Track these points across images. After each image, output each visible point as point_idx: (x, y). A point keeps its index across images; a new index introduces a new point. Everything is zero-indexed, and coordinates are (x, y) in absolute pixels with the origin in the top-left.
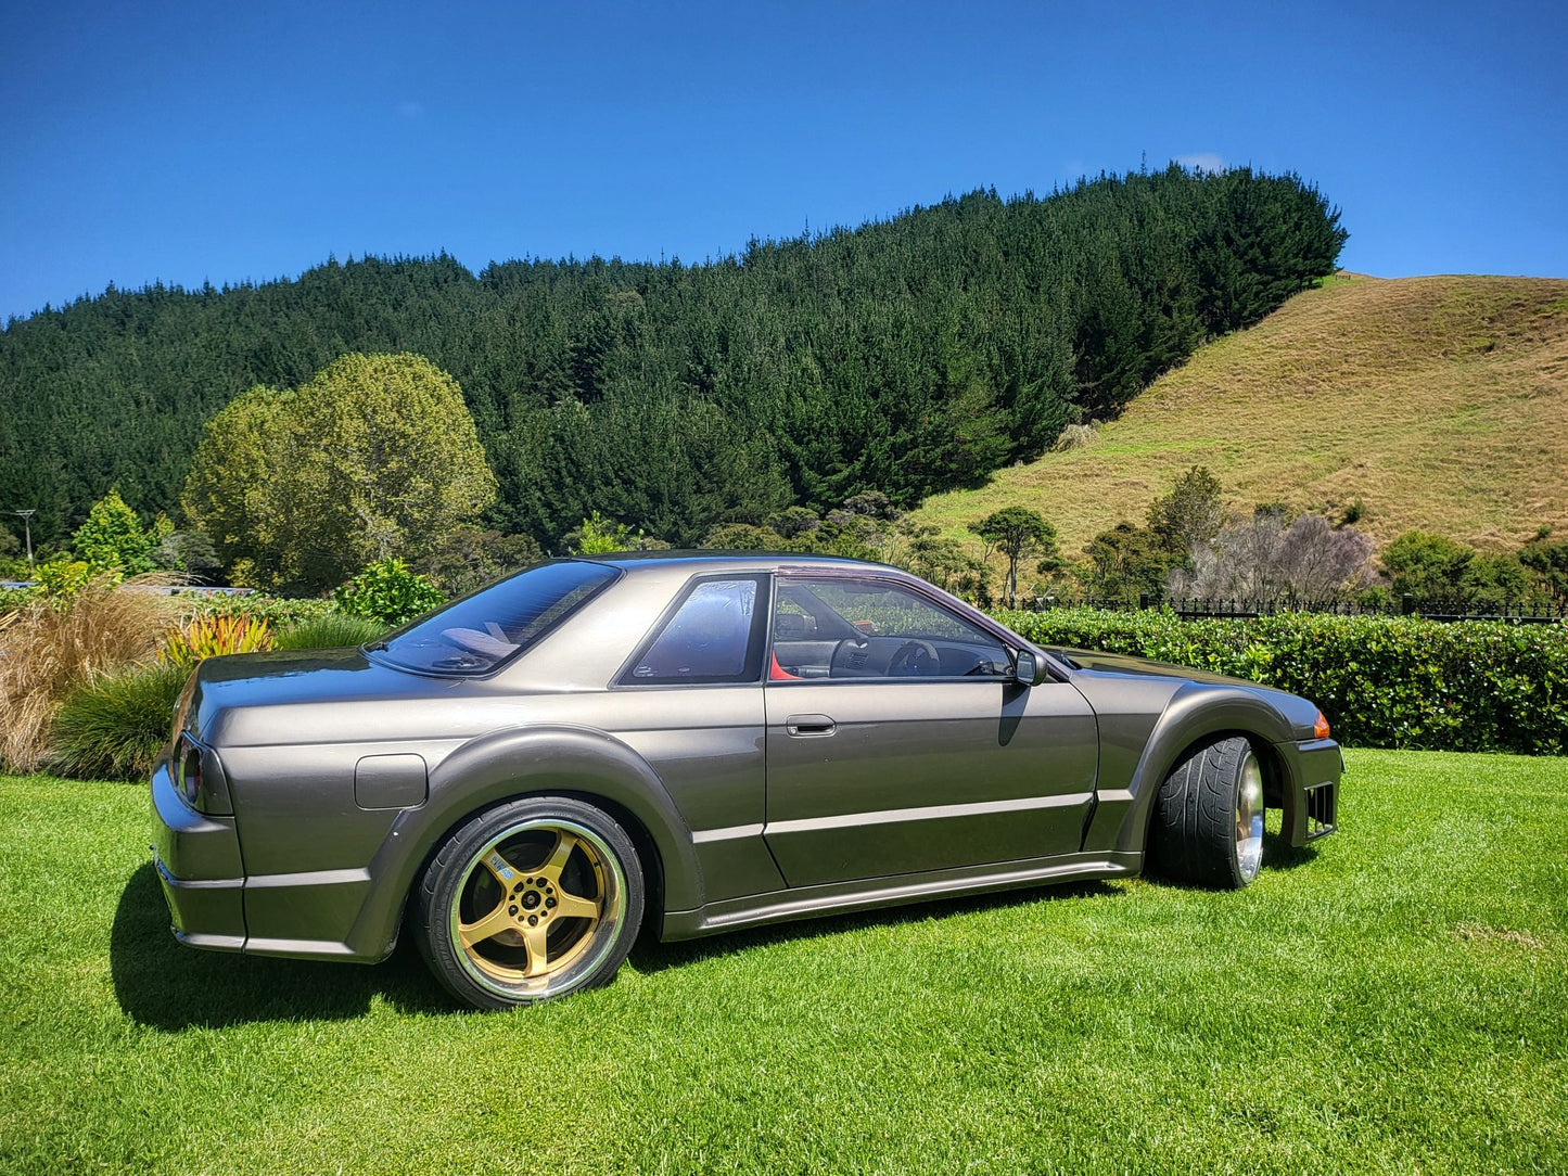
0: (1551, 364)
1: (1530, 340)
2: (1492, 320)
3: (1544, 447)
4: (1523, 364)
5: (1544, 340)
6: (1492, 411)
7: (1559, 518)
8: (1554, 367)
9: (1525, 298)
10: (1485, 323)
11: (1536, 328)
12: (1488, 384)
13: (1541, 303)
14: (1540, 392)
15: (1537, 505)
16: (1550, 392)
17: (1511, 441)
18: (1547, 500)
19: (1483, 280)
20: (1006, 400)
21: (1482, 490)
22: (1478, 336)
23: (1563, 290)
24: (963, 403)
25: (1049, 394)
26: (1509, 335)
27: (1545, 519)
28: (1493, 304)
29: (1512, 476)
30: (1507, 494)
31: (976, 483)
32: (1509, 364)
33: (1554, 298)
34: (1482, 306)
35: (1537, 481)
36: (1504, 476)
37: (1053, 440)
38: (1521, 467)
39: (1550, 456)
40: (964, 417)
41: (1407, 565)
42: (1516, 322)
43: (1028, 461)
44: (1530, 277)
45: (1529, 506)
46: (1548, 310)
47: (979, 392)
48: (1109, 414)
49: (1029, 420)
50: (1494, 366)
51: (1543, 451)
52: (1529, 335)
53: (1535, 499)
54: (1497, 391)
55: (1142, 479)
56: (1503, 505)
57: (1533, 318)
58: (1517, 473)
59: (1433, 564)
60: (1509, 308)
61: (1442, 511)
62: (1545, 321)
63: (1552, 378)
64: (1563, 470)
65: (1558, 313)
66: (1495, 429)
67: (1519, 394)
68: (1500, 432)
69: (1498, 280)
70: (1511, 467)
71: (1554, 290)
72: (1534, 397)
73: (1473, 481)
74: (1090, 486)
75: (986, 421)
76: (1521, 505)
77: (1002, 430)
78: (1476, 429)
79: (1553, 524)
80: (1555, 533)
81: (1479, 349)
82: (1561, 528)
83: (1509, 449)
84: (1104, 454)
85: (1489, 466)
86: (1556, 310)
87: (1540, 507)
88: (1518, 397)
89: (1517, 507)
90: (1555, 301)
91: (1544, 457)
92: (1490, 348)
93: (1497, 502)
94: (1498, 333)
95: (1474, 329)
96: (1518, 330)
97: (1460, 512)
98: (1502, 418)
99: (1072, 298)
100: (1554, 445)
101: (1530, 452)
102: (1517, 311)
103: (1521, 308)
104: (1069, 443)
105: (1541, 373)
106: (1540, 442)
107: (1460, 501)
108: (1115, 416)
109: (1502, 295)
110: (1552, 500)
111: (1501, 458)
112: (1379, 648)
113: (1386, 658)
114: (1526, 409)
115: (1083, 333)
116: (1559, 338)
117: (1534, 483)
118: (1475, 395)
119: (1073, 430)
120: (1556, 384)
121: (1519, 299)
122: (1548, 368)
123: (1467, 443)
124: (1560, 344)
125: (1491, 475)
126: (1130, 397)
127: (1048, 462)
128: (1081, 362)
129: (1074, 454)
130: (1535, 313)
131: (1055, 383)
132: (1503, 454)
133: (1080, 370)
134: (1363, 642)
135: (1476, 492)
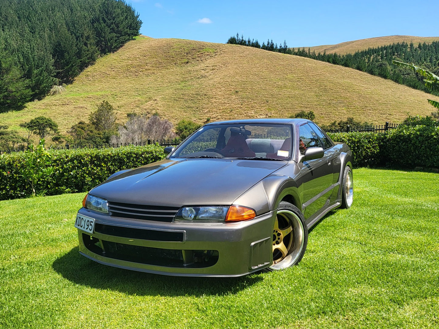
0: (204, 68)
1: (198, 60)
2: (187, 54)
3: (205, 93)
4: (197, 68)
5: (202, 61)
6: (190, 82)
7: (212, 115)
8: (205, 69)
9: (196, 47)
10: (185, 54)
11: (199, 57)
12: (188, 74)
13: (200, 49)
14: (202, 77)
15: (206, 111)
16: (205, 77)
17: (197, 92)
18: (208, 110)
19: (183, 41)
20: (28, 75)
21: (190, 107)
22: (184, 58)
23: (205, 45)
24: (10, 76)
25: (45, 74)
26: (192, 58)
27: (208, 115)
28: (187, 48)
29: (198, 102)
30: (197, 108)
31: (19, 108)
32: (193, 67)
33: (203, 48)
34: (184, 49)
35: (205, 104)
36: (196, 102)
37: (48, 91)
38: (200, 100)
39: (207, 96)
40: (11, 82)
41: (184, 130)
42: (194, 54)
43: (40, 99)
44: (196, 41)
45: (203, 111)
46: (202, 51)
47: (16, 72)
48: (69, 82)
49: (38, 84)
50: (189, 68)
51: (205, 95)
52: (198, 59)
53: (205, 109)
54: (191, 76)
55: (84, 105)
56: (197, 112)
57: (198, 53)
58: (199, 102)
59: (190, 130)
60: (191, 50)
61: (180, 114)
62: (201, 55)
63: (205, 72)
64: (211, 101)
65: (205, 52)
66: (192, 88)
67: (197, 77)
68: (193, 89)
69: (187, 41)
70: (198, 100)
71: (203, 45)
72: (201, 78)
73: (188, 104)
74: (65, 108)
75: (21, 83)
76: (201, 111)
77: (28, 87)
78: (187, 88)
79: (210, 117)
80: (211, 120)
81: (184, 63)
82: (213, 118)
83: (196, 94)
84: (69, 97)
85: (191, 100)
86: (204, 51)
87: (207, 112)
88: (197, 78)
89: (200, 112)
90: (203, 49)
91: (206, 97)
92: (187, 63)
93: (195, 111)
94: (189, 58)
95: (182, 56)
96: (194, 57)
97: (185, 114)
98: (193, 85)
99: (50, 37)
100: (208, 93)
101: (202, 95)
102: (194, 51)
103: (195, 50)
104: (55, 93)
105: (202, 71)
106: (204, 92)
107: (185, 111)
108: (71, 82)
109: (189, 46)
110: (209, 110)
111: (194, 97)
114: (199, 82)
115: (55, 51)
116: (205, 60)
117: (204, 105)
118: (185, 77)
119: (56, 88)
120: (206, 74)
121: (194, 47)
122: (203, 69)
123: (185, 92)
124: (206, 62)
125: (193, 102)
126: (76, 75)
127: (47, 100)
128: (55, 62)
129: (57, 96)
130: (199, 52)
131: (47, 70)
132: (195, 96)
133: (56, 65)
135: (189, 108)
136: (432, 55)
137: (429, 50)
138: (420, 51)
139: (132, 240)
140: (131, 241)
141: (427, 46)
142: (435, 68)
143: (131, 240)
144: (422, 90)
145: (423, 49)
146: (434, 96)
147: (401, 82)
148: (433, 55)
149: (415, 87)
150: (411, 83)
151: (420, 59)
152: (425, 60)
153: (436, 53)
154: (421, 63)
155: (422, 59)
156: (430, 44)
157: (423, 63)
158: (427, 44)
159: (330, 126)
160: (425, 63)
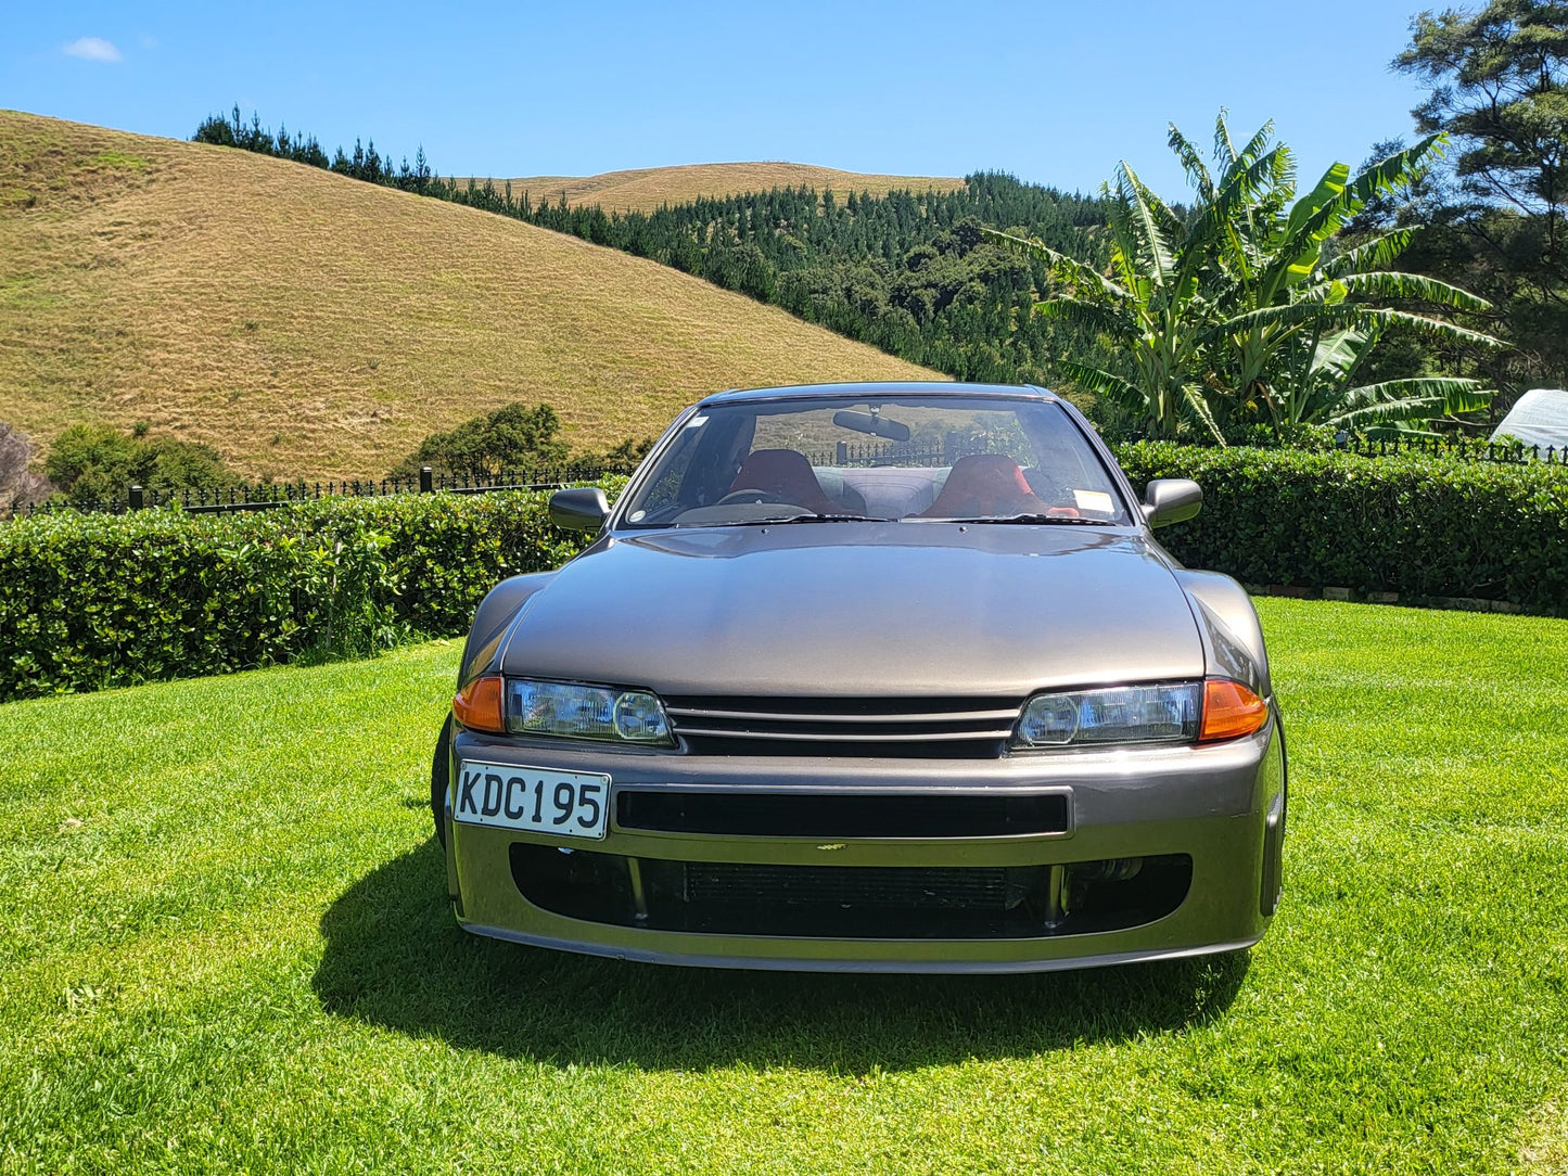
0: (107, 229)
1: (77, 198)
2: (27, 168)
3: (121, 327)
4: (77, 226)
5: (93, 199)
6: (50, 283)
7: (154, 412)
8: (111, 233)
9: (64, 145)
10: (20, 171)
11: (81, 184)
12: (37, 249)
13: (82, 153)
14: (100, 262)
15: (127, 397)
16: (113, 263)
17: (83, 320)
18: (137, 391)
19: (9, 116)
21: (60, 380)
22: (15, 186)
23: (104, 140)
26: (51, 188)
27: (139, 414)
28: (26, 148)
29: (92, 362)
30: (89, 384)
32: (58, 224)
33: (96, 149)
34: (13, 149)
35: (122, 369)
36: (82, 362)
38: (99, 351)
39: (130, 338)
41: (85, 466)
42: (57, 173)
44: (64, 120)
45: (117, 398)
46: (92, 163)
50: (39, 226)
51: (120, 333)
52: (75, 191)
53: (123, 390)
54: (50, 258)
56: (87, 398)
57: (76, 171)
58: (96, 359)
60: (45, 155)
61: (16, 406)
62: (89, 176)
63: (111, 246)
64: (148, 356)
65: (103, 168)
66: (59, 304)
67: (78, 263)
68: (66, 308)
69: (26, 118)
70: (88, 351)
71: (95, 140)
72: (95, 268)
73: (47, 368)
76: (109, 397)
78: (36, 304)
79: (148, 419)
80: (153, 429)
81: (17, 204)
82: (158, 424)
83: (81, 330)
85: (61, 350)
86: (101, 165)
87: (131, 400)
88: (77, 267)
89: (104, 399)
90: (97, 153)
91: (125, 341)
92: (31, 203)
93: (79, 394)
94: (38, 186)
95: (7, 177)
96: (61, 183)
97: (38, 406)
98: (64, 291)
100: (132, 325)
101: (106, 333)
102: (55, 160)
103: (60, 157)
105: (97, 239)
106: (116, 321)
107: (35, 393)
109: (35, 138)
110: (143, 392)
111: (74, 340)
112: (444, 527)
113: (451, 536)
114: (90, 281)
116: (109, 199)
117: (118, 371)
118: (24, 261)
120: (116, 253)
121: (56, 145)
122: (104, 234)
123: (30, 321)
124: (113, 206)
125: (67, 360)
130: (78, 164)
132: (75, 335)
134: (425, 523)
135: (53, 382)
136: (888, 235)
137: (880, 217)
138: (852, 219)
139: (835, 847)
140: (830, 850)
141: (871, 203)
142: (899, 275)
143: (829, 847)
144: (873, 343)
145: (861, 212)
146: (909, 364)
147: (811, 314)
148: (893, 232)
149: (851, 333)
150: (841, 320)
151: (856, 246)
152: (870, 248)
153: (901, 226)
154: (857, 257)
155: (859, 243)
156: (881, 197)
157: (864, 258)
158: (873, 197)
159: (611, 457)
160: (870, 256)
